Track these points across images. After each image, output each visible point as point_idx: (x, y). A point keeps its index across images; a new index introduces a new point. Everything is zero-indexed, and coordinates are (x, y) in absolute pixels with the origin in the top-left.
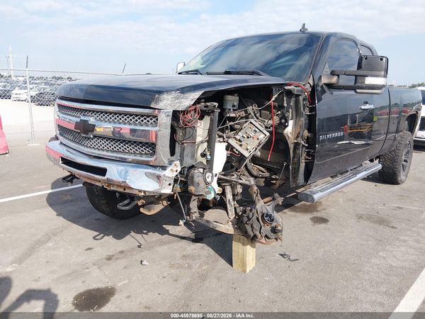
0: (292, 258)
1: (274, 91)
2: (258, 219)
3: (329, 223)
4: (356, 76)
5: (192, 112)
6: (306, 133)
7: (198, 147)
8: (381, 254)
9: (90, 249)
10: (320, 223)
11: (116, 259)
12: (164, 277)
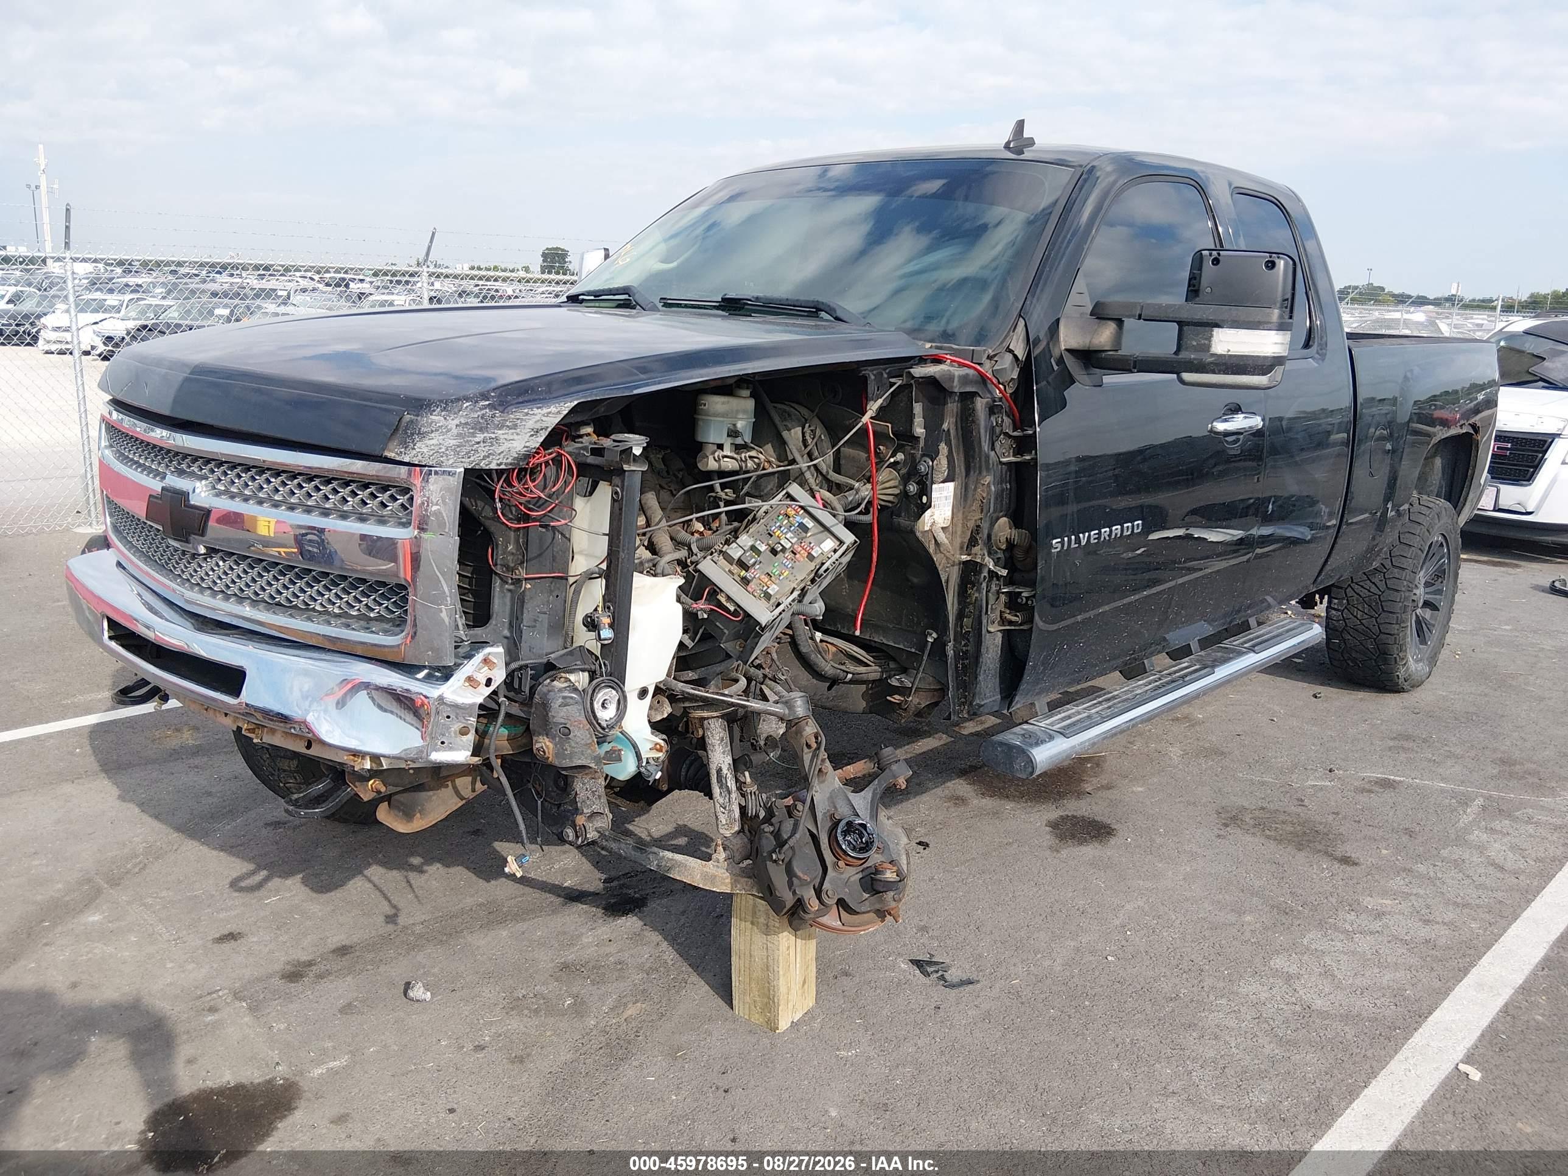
0: (953, 975)
1: (872, 387)
2: (815, 838)
3: (1113, 841)
4: (1181, 324)
5: (551, 471)
6: (1004, 529)
7: (577, 592)
8: (1278, 962)
9: (232, 937)
10: (1082, 842)
11: (320, 976)
12: (479, 1048)
